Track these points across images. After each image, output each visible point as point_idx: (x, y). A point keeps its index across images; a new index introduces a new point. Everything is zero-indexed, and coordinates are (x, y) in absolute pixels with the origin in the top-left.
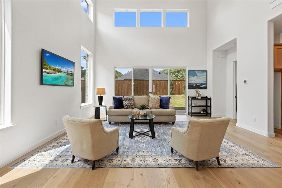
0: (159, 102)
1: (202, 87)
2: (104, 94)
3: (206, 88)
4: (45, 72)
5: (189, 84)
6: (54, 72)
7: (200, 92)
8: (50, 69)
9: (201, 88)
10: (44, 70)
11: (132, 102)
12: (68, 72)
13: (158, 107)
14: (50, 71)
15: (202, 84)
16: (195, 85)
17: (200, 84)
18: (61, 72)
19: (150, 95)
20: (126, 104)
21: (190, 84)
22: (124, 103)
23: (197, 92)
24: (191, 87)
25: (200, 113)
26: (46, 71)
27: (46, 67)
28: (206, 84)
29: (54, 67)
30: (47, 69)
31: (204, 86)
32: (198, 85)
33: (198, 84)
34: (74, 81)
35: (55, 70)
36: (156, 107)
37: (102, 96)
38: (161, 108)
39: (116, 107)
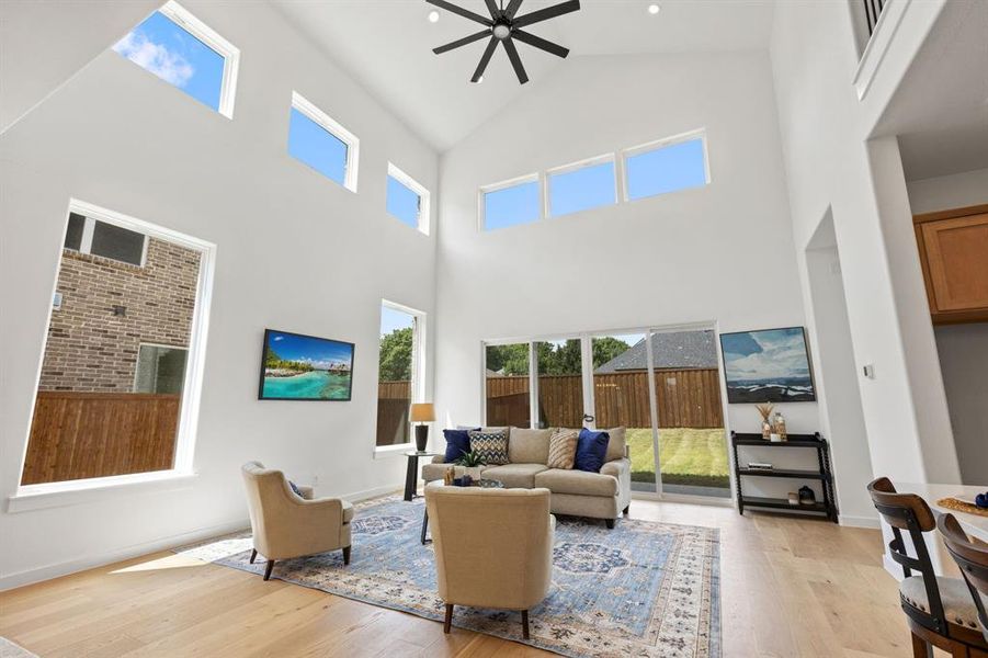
0: (572, 449)
1: (790, 393)
2: (431, 419)
3: (811, 397)
4: (270, 374)
5: (728, 383)
6: (291, 372)
7: (779, 414)
8: (281, 366)
9: (786, 399)
10: (267, 371)
11: (500, 445)
12: (333, 368)
13: (567, 464)
14: (283, 371)
15: (791, 382)
16: (757, 387)
17: (778, 381)
18: (312, 370)
19: (585, 424)
20: (476, 449)
21: (736, 383)
22: (473, 446)
23: (766, 415)
24: (740, 395)
25: (784, 505)
26: (272, 371)
27: (271, 363)
28: (810, 381)
29: (293, 361)
30: (274, 367)
31: (801, 390)
32: (769, 386)
33: (769, 381)
34: (351, 388)
35: (295, 367)
36: (563, 464)
37: (427, 427)
38: (576, 467)
39: (449, 458)
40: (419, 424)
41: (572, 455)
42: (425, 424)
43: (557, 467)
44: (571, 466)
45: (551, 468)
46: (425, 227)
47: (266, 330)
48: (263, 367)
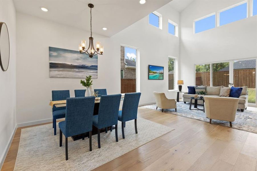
4: (150, 74)
6: (153, 74)
8: (152, 73)
11: (204, 90)
12: (160, 72)
13: (227, 96)
14: (152, 74)
20: (197, 91)
22: (196, 90)
30: (150, 73)
35: (154, 73)
36: (226, 95)
37: (182, 86)
38: (230, 96)
39: (189, 93)
40: (179, 85)
41: (229, 93)
42: (181, 85)
43: (223, 96)
44: (228, 96)
45: (221, 96)
46: (177, 35)
47: (149, 65)
48: (149, 73)
